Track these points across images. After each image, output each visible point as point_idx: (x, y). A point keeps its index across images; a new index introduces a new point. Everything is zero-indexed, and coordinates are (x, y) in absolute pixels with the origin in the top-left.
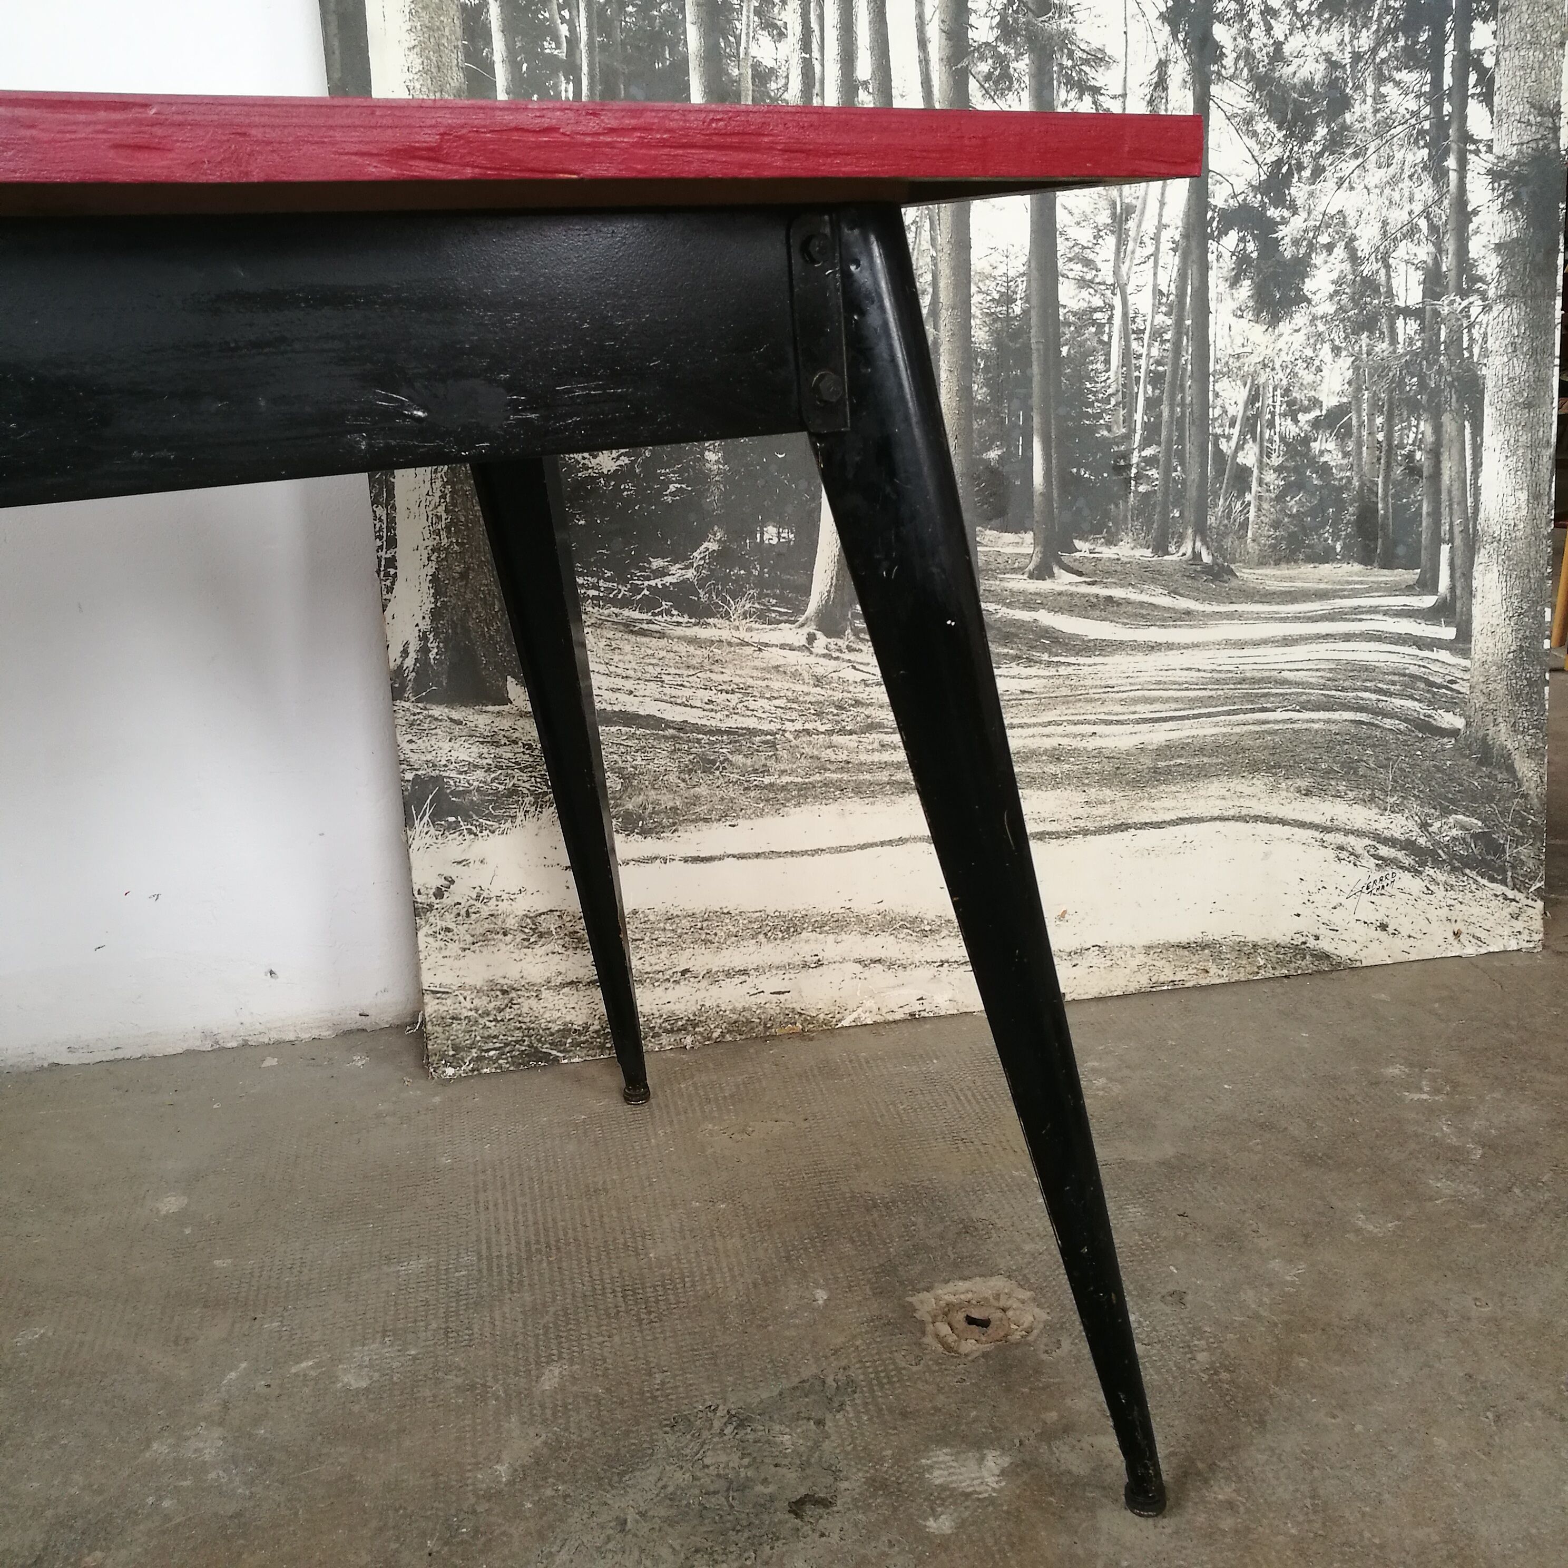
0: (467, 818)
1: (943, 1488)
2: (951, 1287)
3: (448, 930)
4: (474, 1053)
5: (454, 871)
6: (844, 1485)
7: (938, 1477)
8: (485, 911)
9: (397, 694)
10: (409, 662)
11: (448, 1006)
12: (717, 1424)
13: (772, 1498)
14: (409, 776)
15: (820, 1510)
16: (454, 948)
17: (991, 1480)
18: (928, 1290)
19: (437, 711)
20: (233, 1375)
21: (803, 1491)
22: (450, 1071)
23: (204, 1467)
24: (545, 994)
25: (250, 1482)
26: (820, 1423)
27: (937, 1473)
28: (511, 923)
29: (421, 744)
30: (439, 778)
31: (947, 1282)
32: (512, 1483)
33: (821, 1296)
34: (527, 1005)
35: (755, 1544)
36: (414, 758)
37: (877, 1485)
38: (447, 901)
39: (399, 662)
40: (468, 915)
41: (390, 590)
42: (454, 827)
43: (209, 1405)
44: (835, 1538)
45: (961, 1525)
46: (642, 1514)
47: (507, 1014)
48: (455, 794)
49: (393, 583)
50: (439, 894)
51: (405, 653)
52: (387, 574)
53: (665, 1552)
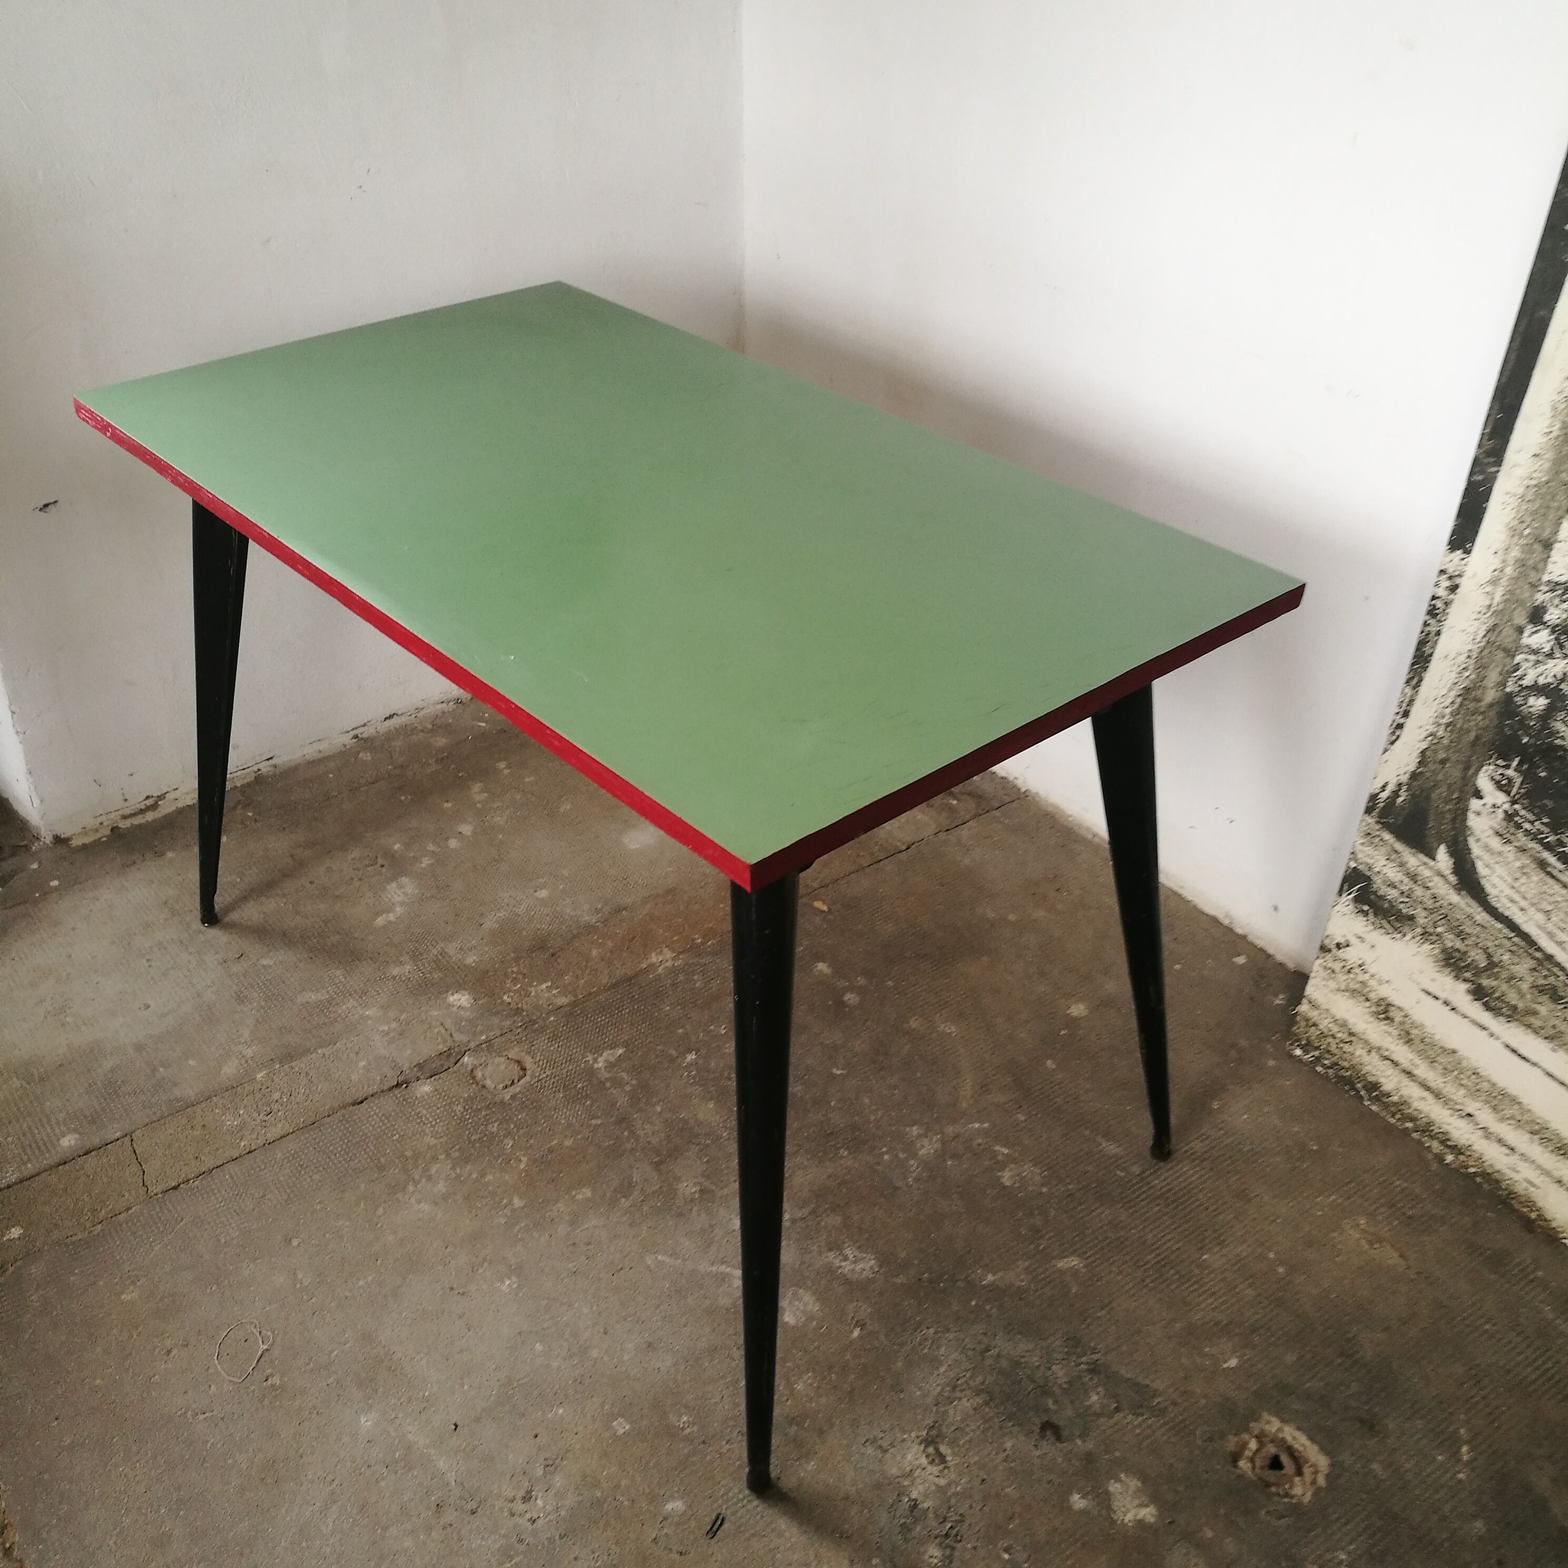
0: (1376, 915)
1: (1108, 1493)
2: (1298, 1434)
3: (1333, 971)
4: (1317, 1053)
5: (1353, 941)
6: (1079, 1442)
7: (1114, 1487)
8: (1362, 977)
9: (1369, 811)
10: (1384, 795)
11: (1314, 1014)
12: (1084, 1359)
13: (1047, 1410)
14: (1353, 865)
15: (1053, 1438)
16: (1332, 985)
17: (1129, 1517)
18: (1283, 1421)
19: (1387, 836)
20: (977, 1125)
21: (1061, 1423)
22: (1298, 1052)
23: (914, 1156)
24: (1373, 1054)
25: (917, 1180)
26: (1117, 1409)
27: (1118, 1485)
28: (1372, 996)
29: (1368, 850)
30: (1368, 879)
31: (1299, 1429)
32: (984, 1287)
33: (1233, 1363)
34: (1360, 1052)
35: (1010, 1417)
36: (1360, 856)
37: (1089, 1458)
38: (1341, 953)
39: (1377, 791)
40: (1349, 972)
41: (1392, 743)
42: (1366, 914)
43: (950, 1130)
44: (1038, 1453)
45: (1084, 1512)
46: (998, 1356)
47: (1346, 1047)
48: (1375, 893)
49: (1396, 740)
50: (1338, 946)
51: (1383, 788)
52: (1393, 733)
53: (979, 1379)
